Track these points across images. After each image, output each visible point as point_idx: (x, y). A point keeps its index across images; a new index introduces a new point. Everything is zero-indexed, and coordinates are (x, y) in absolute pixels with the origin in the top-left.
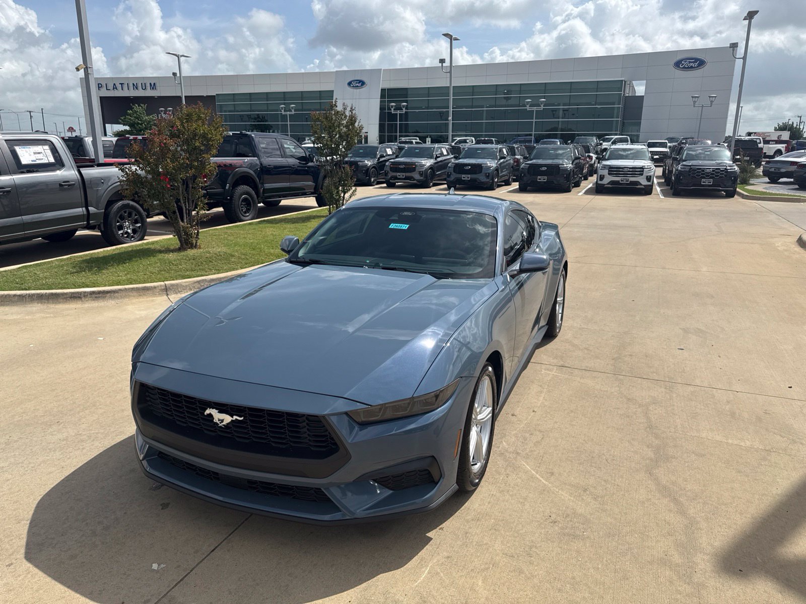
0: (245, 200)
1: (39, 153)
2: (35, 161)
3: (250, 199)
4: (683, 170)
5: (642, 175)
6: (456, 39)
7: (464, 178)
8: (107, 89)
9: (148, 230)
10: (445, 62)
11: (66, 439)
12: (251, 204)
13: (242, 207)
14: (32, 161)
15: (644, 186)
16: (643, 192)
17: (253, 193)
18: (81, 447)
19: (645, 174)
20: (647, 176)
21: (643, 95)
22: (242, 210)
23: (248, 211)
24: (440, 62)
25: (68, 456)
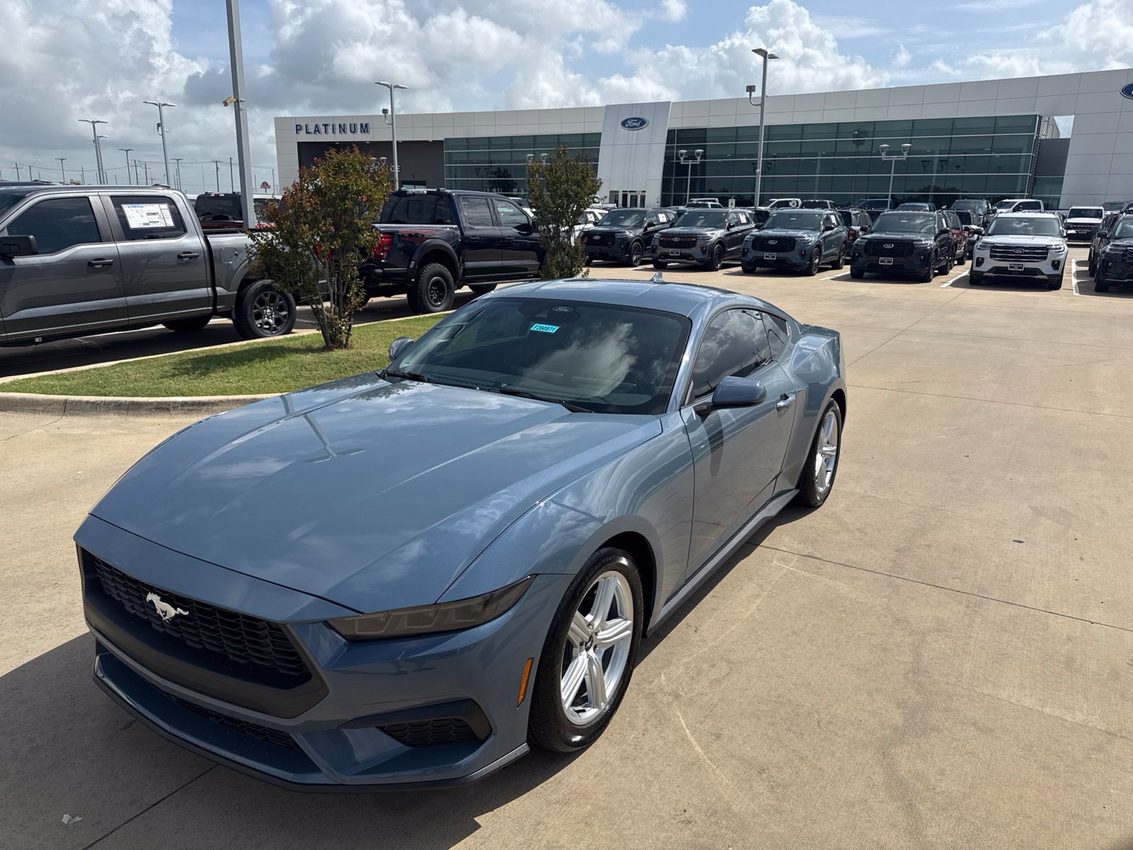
0: (437, 283)
1: (154, 214)
2: (148, 224)
3: (444, 283)
4: (1114, 252)
5: (1045, 258)
6: (773, 57)
7: (766, 257)
8: (307, 133)
9: (297, 320)
10: (754, 91)
11: (52, 610)
12: (444, 289)
13: (433, 293)
14: (144, 224)
15: (1048, 275)
16: (1047, 285)
17: (448, 274)
18: (65, 623)
19: (1050, 257)
20: (1054, 262)
21: (1069, 137)
22: (432, 298)
23: (440, 298)
24: (747, 91)
25: (42, 635)
